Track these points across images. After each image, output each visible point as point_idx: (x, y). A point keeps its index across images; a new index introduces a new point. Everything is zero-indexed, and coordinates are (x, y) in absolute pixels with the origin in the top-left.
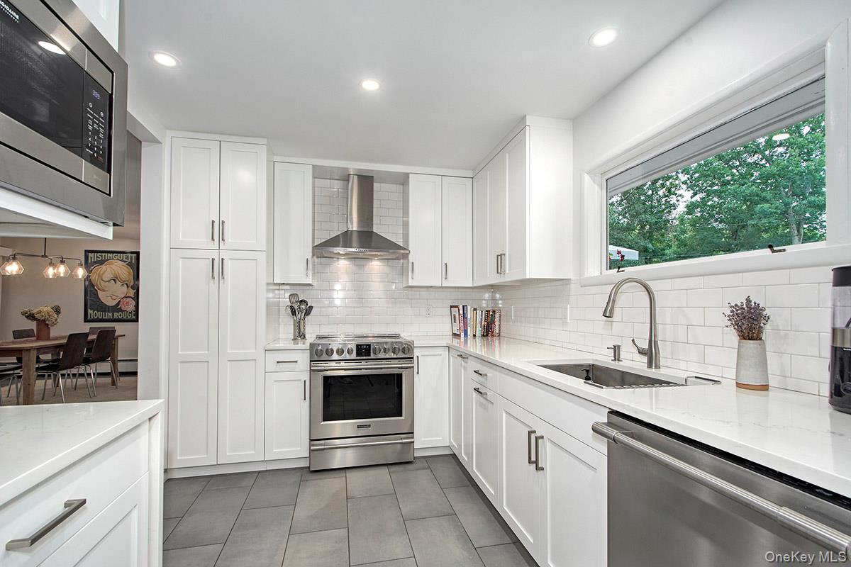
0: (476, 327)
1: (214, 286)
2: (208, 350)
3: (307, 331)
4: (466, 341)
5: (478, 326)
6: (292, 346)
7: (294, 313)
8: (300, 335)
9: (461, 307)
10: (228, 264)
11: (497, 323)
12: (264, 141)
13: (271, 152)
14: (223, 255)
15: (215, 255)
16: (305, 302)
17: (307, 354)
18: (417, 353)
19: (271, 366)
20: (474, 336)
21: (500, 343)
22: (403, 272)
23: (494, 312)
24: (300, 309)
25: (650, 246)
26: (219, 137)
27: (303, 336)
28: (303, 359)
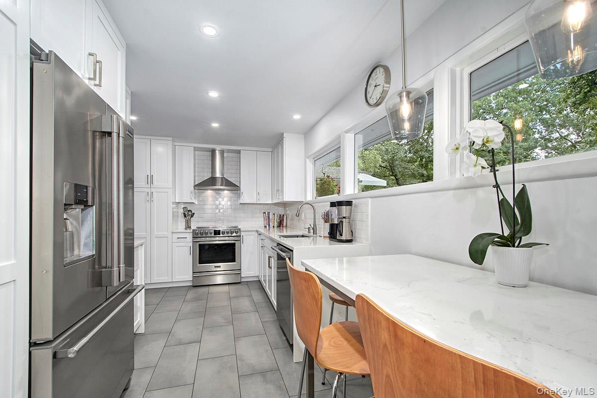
0: (275, 222)
1: (148, 204)
2: (146, 232)
3: (192, 225)
4: (269, 229)
5: (276, 222)
6: (184, 231)
7: (185, 216)
8: (188, 227)
9: (267, 213)
10: (155, 194)
11: (285, 221)
12: (171, 139)
13: (173, 141)
14: (153, 190)
15: (149, 190)
16: (191, 211)
17: (191, 234)
18: (242, 234)
19: (175, 240)
20: (274, 227)
21: (286, 230)
22: (239, 196)
23: (283, 215)
24: (188, 214)
25: (425, 172)
26: (149, 137)
27: (190, 227)
28: (189, 237)
